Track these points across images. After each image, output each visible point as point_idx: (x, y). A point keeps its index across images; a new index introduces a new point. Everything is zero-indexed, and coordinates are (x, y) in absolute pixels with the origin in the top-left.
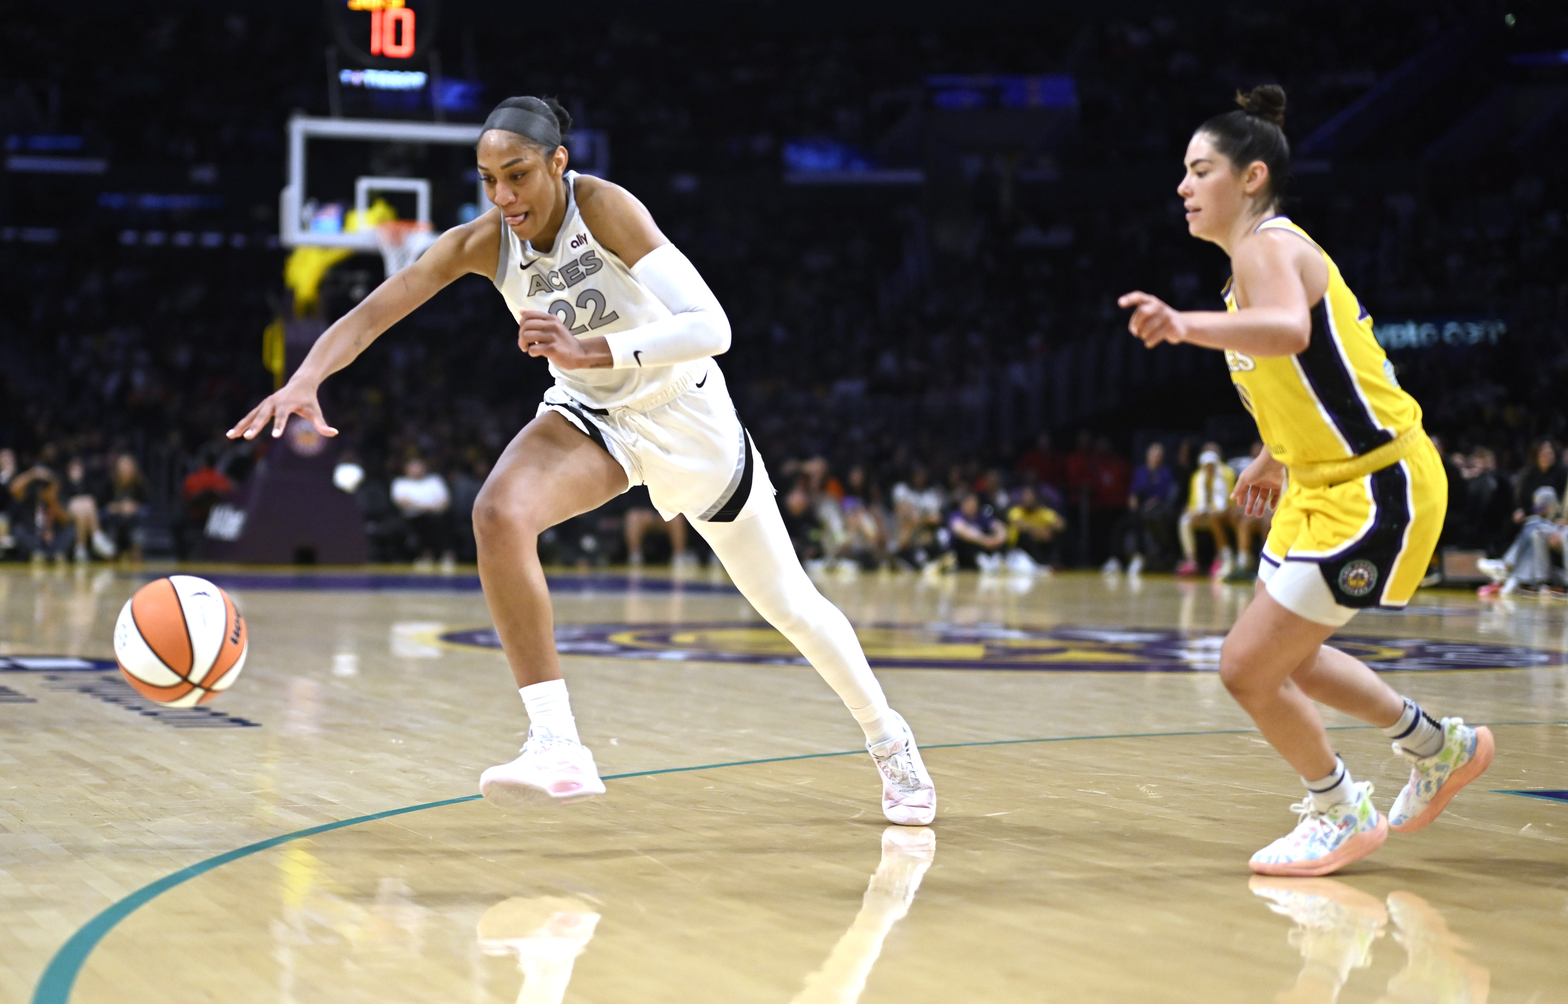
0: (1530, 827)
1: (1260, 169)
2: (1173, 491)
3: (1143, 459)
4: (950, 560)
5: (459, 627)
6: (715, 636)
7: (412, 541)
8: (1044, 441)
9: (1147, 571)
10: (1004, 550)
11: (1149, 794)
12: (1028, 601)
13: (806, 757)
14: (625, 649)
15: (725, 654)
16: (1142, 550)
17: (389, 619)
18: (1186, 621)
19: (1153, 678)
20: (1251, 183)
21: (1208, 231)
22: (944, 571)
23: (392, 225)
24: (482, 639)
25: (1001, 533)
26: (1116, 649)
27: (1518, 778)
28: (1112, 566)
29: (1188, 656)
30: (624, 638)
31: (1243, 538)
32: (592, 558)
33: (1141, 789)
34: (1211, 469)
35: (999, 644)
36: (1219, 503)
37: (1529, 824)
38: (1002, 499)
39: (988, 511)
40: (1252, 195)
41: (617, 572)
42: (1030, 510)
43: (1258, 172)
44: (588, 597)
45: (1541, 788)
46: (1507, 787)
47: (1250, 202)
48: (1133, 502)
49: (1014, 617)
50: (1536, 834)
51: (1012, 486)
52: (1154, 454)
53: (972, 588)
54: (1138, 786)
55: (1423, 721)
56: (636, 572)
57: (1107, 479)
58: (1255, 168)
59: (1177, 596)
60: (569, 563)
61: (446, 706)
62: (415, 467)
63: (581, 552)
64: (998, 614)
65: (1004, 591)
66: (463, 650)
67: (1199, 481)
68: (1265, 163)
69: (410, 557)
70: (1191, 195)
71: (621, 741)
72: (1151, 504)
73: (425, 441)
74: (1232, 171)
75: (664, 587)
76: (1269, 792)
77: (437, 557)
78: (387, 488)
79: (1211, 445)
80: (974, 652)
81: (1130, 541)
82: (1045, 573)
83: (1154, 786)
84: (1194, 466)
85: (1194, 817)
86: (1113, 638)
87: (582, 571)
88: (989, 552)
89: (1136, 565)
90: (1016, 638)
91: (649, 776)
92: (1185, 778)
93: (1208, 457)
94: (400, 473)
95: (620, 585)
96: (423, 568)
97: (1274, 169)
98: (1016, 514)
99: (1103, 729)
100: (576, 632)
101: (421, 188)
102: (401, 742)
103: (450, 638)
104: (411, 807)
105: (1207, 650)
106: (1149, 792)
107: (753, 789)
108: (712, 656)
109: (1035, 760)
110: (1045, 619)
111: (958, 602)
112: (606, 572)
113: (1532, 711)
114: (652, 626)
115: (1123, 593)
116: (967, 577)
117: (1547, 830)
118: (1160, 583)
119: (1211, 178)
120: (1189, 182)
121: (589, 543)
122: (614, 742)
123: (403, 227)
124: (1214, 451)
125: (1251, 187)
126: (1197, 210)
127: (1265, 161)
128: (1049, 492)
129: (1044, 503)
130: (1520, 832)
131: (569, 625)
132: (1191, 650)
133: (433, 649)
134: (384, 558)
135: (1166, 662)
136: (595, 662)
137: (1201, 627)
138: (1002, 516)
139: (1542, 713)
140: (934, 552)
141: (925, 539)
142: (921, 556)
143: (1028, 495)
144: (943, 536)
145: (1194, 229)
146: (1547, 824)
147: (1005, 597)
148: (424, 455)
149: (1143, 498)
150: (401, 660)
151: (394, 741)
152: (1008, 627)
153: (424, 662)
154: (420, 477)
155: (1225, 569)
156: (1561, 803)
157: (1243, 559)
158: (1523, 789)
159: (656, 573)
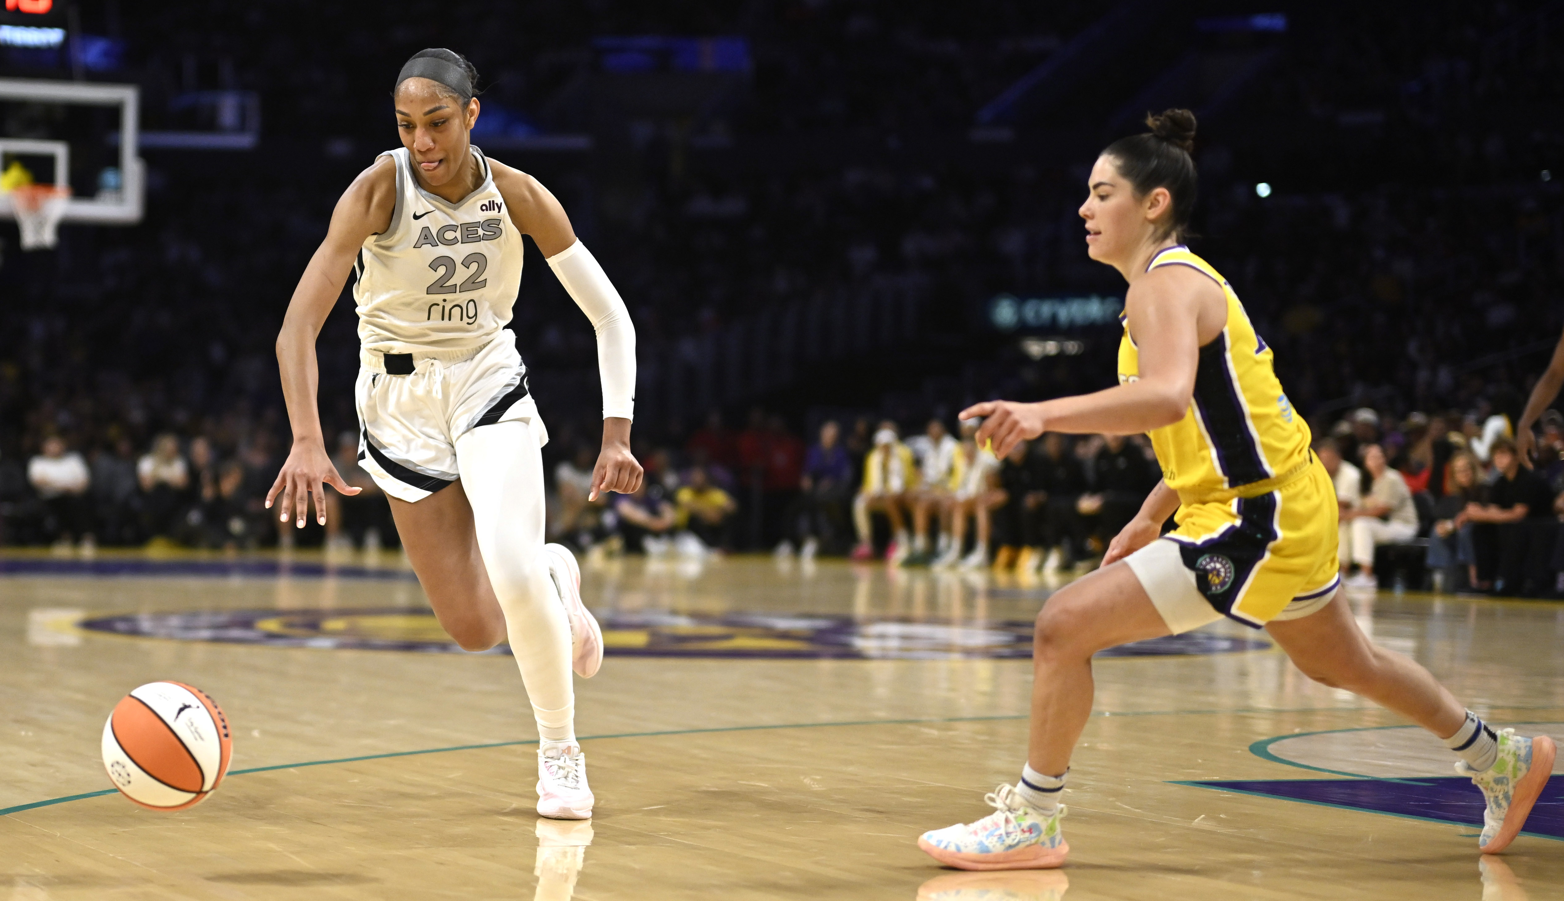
0: (1203, 818)
1: (1163, 196)
2: (847, 473)
3: (815, 438)
4: (616, 543)
5: (99, 614)
6: (369, 623)
7: (50, 523)
8: (715, 419)
9: (824, 553)
10: (672, 533)
11: (813, 786)
12: (697, 586)
13: (456, 749)
14: (271, 636)
15: (378, 641)
16: (815, 532)
17: (26, 605)
18: (861, 607)
19: (826, 666)
20: (1153, 209)
21: (1107, 255)
22: (610, 555)
23: (28, 190)
24: (121, 626)
25: (669, 516)
26: (785, 635)
27: (1193, 768)
28: (784, 550)
29: (859, 643)
30: (271, 625)
31: (920, 520)
32: (240, 542)
33: (805, 781)
34: (887, 449)
35: (667, 631)
36: (896, 484)
37: (1203, 816)
38: (670, 480)
39: (655, 493)
40: (1153, 222)
41: (267, 555)
42: (700, 491)
43: (1161, 198)
44: (235, 582)
45: (1216, 778)
46: (1181, 778)
47: (1151, 228)
48: (806, 483)
49: (684, 602)
50: (1209, 826)
51: (682, 465)
52: (829, 433)
53: (639, 572)
54: (802, 777)
55: (1484, 735)
56: (286, 555)
57: (781, 459)
58: (1158, 195)
59: (850, 581)
60: (216, 546)
61: (80, 697)
62: (53, 445)
63: (228, 535)
64: (666, 600)
65: (673, 577)
66: (102, 638)
67: (874, 462)
68: (1167, 189)
69: (48, 540)
70: (1092, 217)
71: (264, 732)
72: (826, 485)
73: (64, 417)
74: (1134, 196)
75: (317, 571)
76: (935, 784)
77: (77, 541)
78: (24, 467)
79: (888, 424)
80: (638, 639)
81: (804, 524)
82: (715, 558)
83: (818, 777)
84: (868, 445)
85: (858, 810)
86: (782, 624)
87: (230, 555)
88: (657, 534)
89: (810, 548)
90: (683, 625)
91: (292, 770)
92: (851, 769)
93: (885, 436)
94: (38, 451)
95: (271, 569)
96: (62, 552)
97: (1178, 197)
98: (685, 496)
99: (767, 719)
100: (222, 619)
101: (59, 151)
102: (30, 734)
103: (90, 625)
104: (38, 803)
105: (882, 637)
106: (813, 784)
107: (401, 783)
108: (364, 644)
109: (696, 752)
110: (715, 604)
111: (625, 586)
112: (254, 555)
113: (1211, 699)
114: (305, 612)
115: (796, 580)
116: (634, 561)
117: (1220, 821)
118: (834, 567)
119: (1112, 203)
120: (1091, 206)
121: (237, 526)
122: (256, 734)
123: (40, 193)
124: (889, 428)
125: (1152, 214)
126: (1098, 233)
127: (1168, 188)
128: (721, 473)
129: (714, 483)
130: (1193, 824)
131: (216, 612)
132: (864, 636)
133: (72, 638)
134: (20, 541)
135: (835, 650)
136: (240, 651)
137: (876, 612)
138: (670, 497)
139: (1226, 700)
140: (600, 535)
141: (589, 521)
142: (585, 539)
143: (698, 476)
144: (609, 519)
145: (1093, 252)
146: (1221, 816)
147: (673, 583)
148: (63, 433)
149: (817, 478)
150: (38, 649)
151: (23, 733)
152: (674, 612)
153: (62, 651)
154: (59, 456)
155: (900, 552)
156: (1237, 794)
157: (920, 542)
158: (1198, 779)
159: (308, 557)
